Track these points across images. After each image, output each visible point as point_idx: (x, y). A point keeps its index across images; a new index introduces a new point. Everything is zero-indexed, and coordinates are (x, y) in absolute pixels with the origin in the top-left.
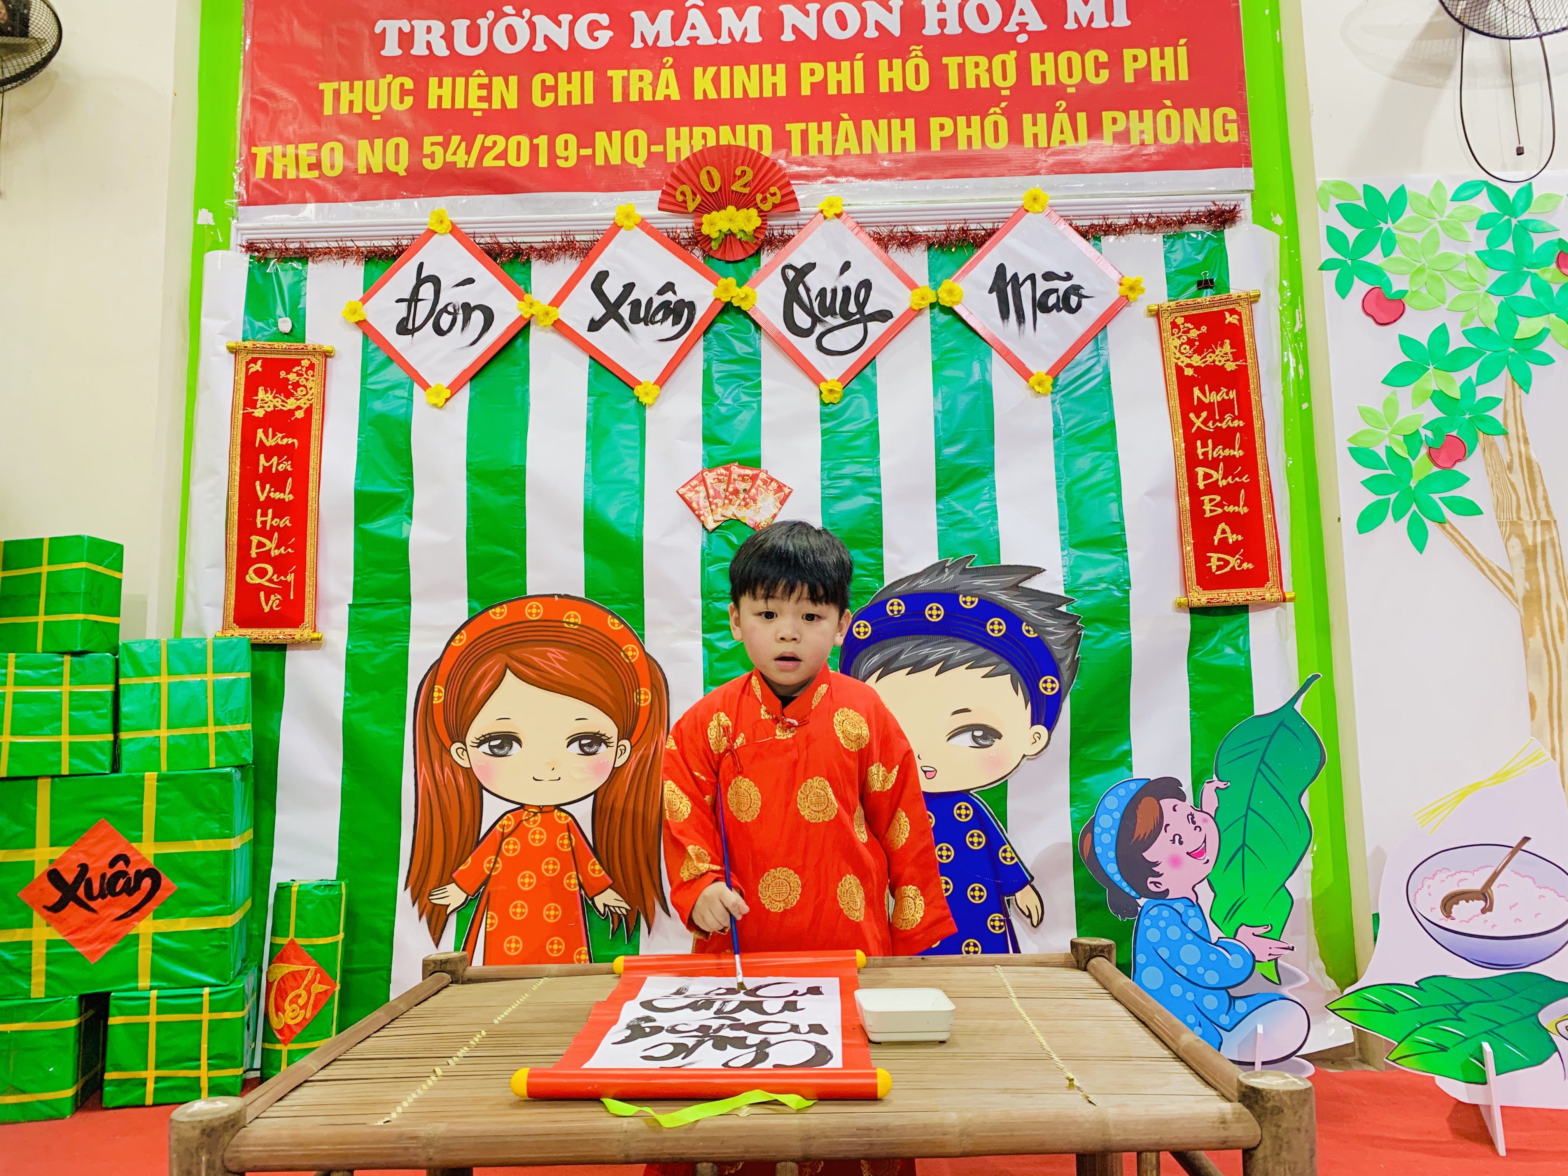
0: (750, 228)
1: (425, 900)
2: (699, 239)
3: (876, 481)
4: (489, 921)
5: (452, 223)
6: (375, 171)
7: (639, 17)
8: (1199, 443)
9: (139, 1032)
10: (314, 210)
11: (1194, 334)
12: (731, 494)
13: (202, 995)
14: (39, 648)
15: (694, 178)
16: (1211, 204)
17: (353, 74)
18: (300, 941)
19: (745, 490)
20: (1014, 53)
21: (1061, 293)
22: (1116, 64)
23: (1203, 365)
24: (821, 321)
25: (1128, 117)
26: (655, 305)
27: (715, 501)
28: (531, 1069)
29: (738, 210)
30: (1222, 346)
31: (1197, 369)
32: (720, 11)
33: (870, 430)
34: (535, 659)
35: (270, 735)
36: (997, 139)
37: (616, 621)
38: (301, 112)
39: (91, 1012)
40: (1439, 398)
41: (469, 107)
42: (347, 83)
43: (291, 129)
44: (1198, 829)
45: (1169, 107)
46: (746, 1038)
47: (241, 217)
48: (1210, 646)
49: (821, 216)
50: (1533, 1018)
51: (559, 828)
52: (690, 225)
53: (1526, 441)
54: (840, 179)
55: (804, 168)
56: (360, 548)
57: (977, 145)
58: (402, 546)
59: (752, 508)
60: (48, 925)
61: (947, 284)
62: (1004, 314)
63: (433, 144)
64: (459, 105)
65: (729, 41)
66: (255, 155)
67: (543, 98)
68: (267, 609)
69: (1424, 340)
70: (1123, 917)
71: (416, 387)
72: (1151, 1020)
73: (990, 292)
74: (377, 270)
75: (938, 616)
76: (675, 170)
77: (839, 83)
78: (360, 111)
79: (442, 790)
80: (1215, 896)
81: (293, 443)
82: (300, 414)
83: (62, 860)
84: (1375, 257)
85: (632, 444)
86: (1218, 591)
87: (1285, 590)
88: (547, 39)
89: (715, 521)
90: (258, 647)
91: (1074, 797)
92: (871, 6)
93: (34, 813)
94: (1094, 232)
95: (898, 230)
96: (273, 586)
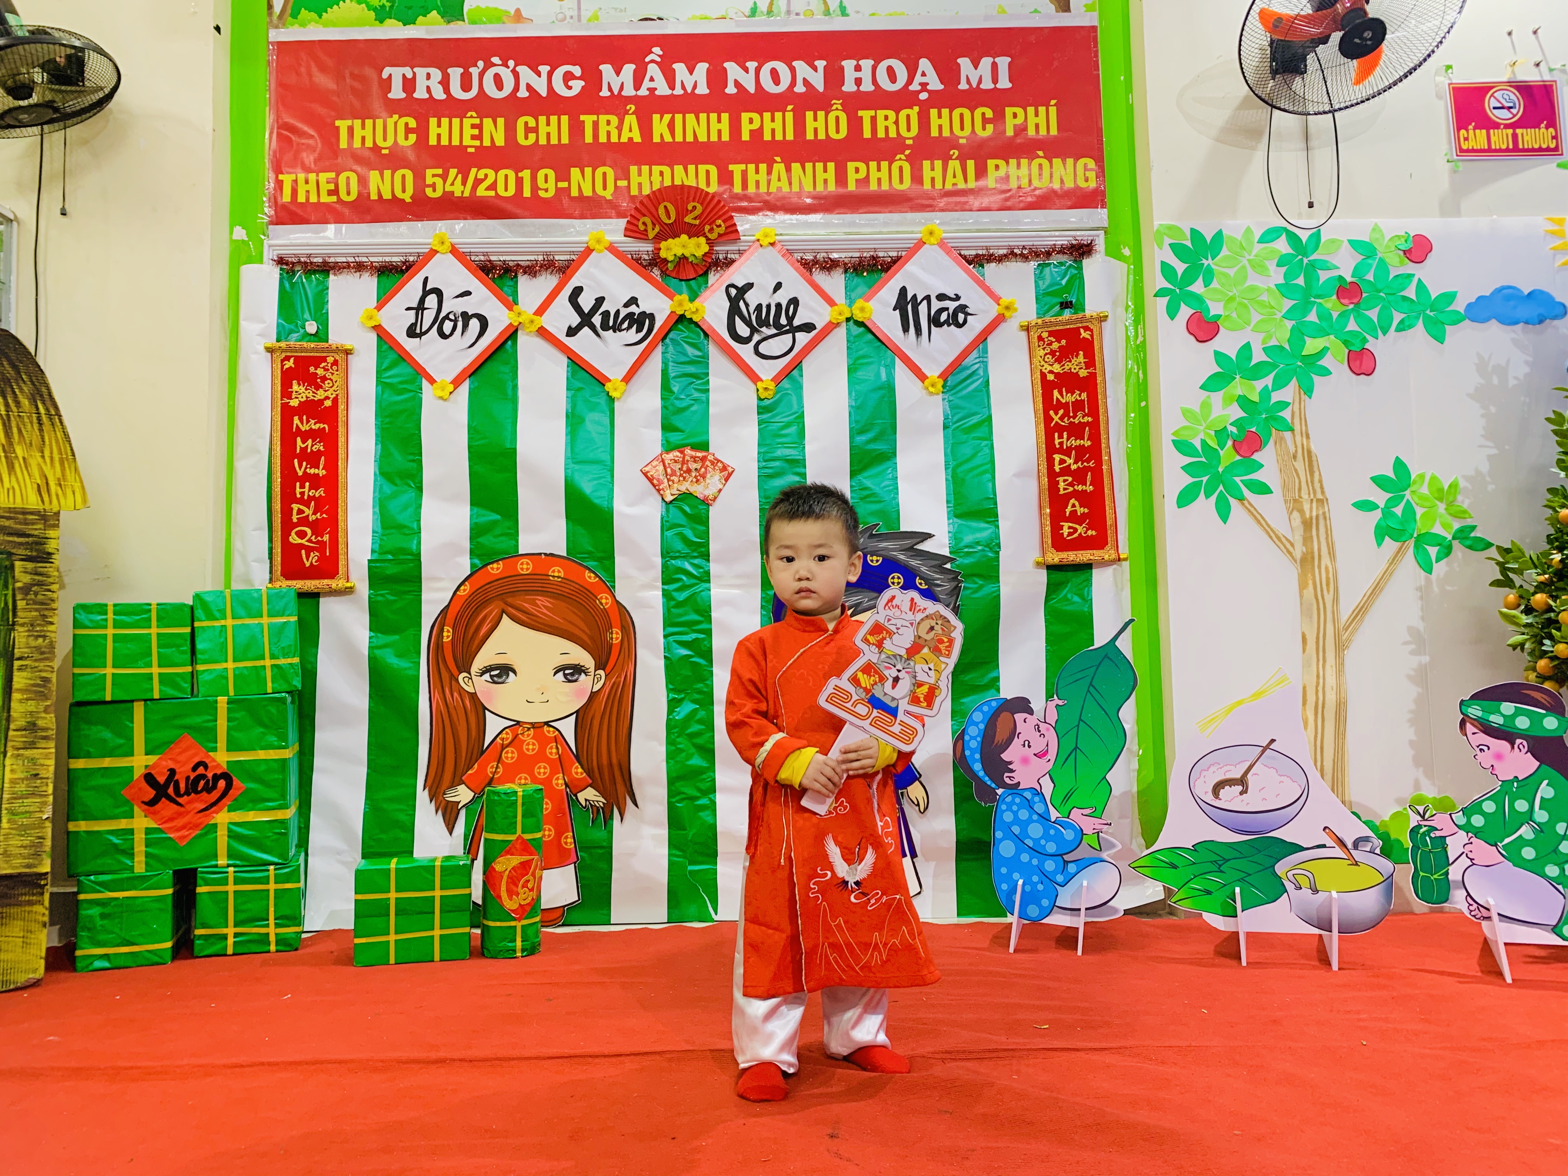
0: (699, 253)
1: (441, 798)
2: (657, 261)
3: (802, 463)
6: (385, 198)
7: (607, 69)
8: (1056, 435)
9: (220, 899)
10: (333, 230)
11: (1055, 346)
12: (685, 472)
13: (268, 870)
15: (653, 210)
16: (1072, 239)
17: (364, 114)
19: (696, 469)
20: (916, 109)
21: (951, 311)
22: (999, 117)
23: (1062, 372)
24: (758, 331)
25: (1007, 163)
26: (621, 316)
27: (672, 478)
29: (690, 238)
30: (1077, 356)
31: (1057, 375)
32: (675, 66)
33: (798, 421)
35: (311, 668)
36: (901, 181)
37: (592, 575)
38: (319, 143)
39: (183, 884)
40: (1243, 402)
41: (464, 144)
42: (360, 121)
45: (1041, 157)
47: (272, 234)
48: (1061, 596)
49: (757, 244)
50: (1271, 869)
52: (650, 249)
53: (1308, 437)
54: (774, 214)
55: (745, 204)
57: (885, 186)
59: (702, 484)
60: (146, 816)
61: (860, 303)
62: (906, 329)
63: (434, 176)
65: (682, 92)
66: (282, 181)
67: (526, 138)
68: (307, 564)
69: (1233, 354)
70: (986, 804)
71: (425, 383)
73: (894, 309)
74: (389, 282)
76: (638, 205)
77: (773, 131)
78: (371, 146)
81: (324, 428)
82: (328, 403)
84: (1197, 287)
85: (603, 431)
86: (1068, 553)
87: (1120, 552)
88: (529, 87)
89: (672, 495)
90: (302, 595)
91: (954, 713)
92: (800, 66)
93: (132, 729)
94: (978, 261)
95: (820, 257)
96: (310, 544)
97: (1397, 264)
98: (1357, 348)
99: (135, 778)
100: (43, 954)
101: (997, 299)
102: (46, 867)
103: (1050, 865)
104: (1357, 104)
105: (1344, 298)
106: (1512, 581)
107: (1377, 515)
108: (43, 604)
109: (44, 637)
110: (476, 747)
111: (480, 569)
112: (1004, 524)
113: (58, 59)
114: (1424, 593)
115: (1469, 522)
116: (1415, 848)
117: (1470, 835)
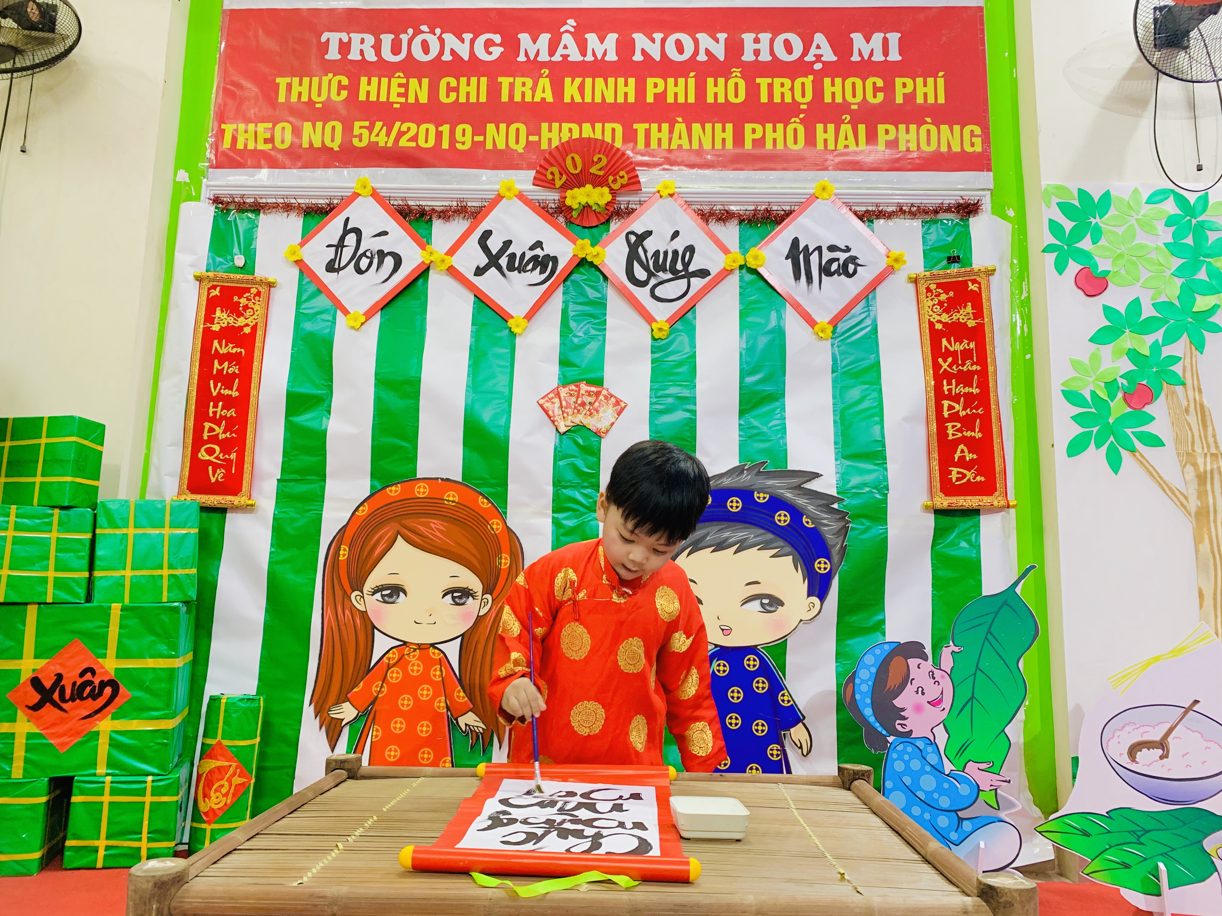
0: (603, 202)
1: (325, 714)
2: (563, 209)
3: (692, 400)
4: (374, 733)
5: (372, 188)
6: (315, 146)
7: (524, 38)
8: (945, 382)
9: (95, 809)
10: (266, 174)
11: (943, 297)
12: (580, 405)
13: (146, 782)
14: (35, 501)
15: (561, 162)
16: (960, 198)
17: (302, 72)
18: (226, 743)
19: (590, 403)
20: (811, 77)
21: (841, 262)
22: (889, 89)
23: (950, 322)
24: (654, 275)
25: (897, 129)
26: (527, 258)
27: (566, 411)
28: (416, 847)
29: (594, 188)
30: (965, 307)
31: (945, 324)
32: (587, 36)
33: (690, 360)
34: (421, 528)
35: (210, 578)
36: (796, 142)
37: (485, 501)
38: (260, 98)
39: (58, 792)
40: (1133, 355)
41: (391, 100)
42: (298, 79)
43: (252, 112)
44: (937, 683)
45: (929, 123)
46: (583, 830)
47: (210, 176)
48: (949, 540)
49: (658, 195)
50: (1199, 845)
51: (433, 662)
52: (557, 198)
53: (1200, 391)
54: (673, 168)
55: (646, 158)
56: (289, 436)
57: (780, 146)
58: (322, 436)
59: (596, 417)
60: (29, 721)
61: (753, 251)
62: (797, 277)
63: (361, 127)
64: (383, 98)
65: (593, 59)
66: (224, 130)
67: (448, 96)
68: (213, 480)
69: (1122, 309)
71: (339, 314)
72: (903, 830)
73: (787, 258)
74: (314, 222)
75: (737, 507)
76: (547, 156)
77: (676, 95)
78: (306, 100)
79: (343, 627)
80: (949, 737)
81: (241, 352)
82: (247, 330)
83: (42, 670)
84: (1086, 244)
85: (504, 363)
86: (956, 498)
87: (1009, 499)
88: (453, 52)
89: (566, 426)
90: (205, 509)
91: (839, 655)
92: (703, 37)
93: (23, 633)
94: (868, 216)
95: (716, 208)
96: (219, 462)
99: (21, 682)
101: (886, 252)
103: (943, 821)
110: (363, 665)
111: (379, 491)
112: (891, 466)
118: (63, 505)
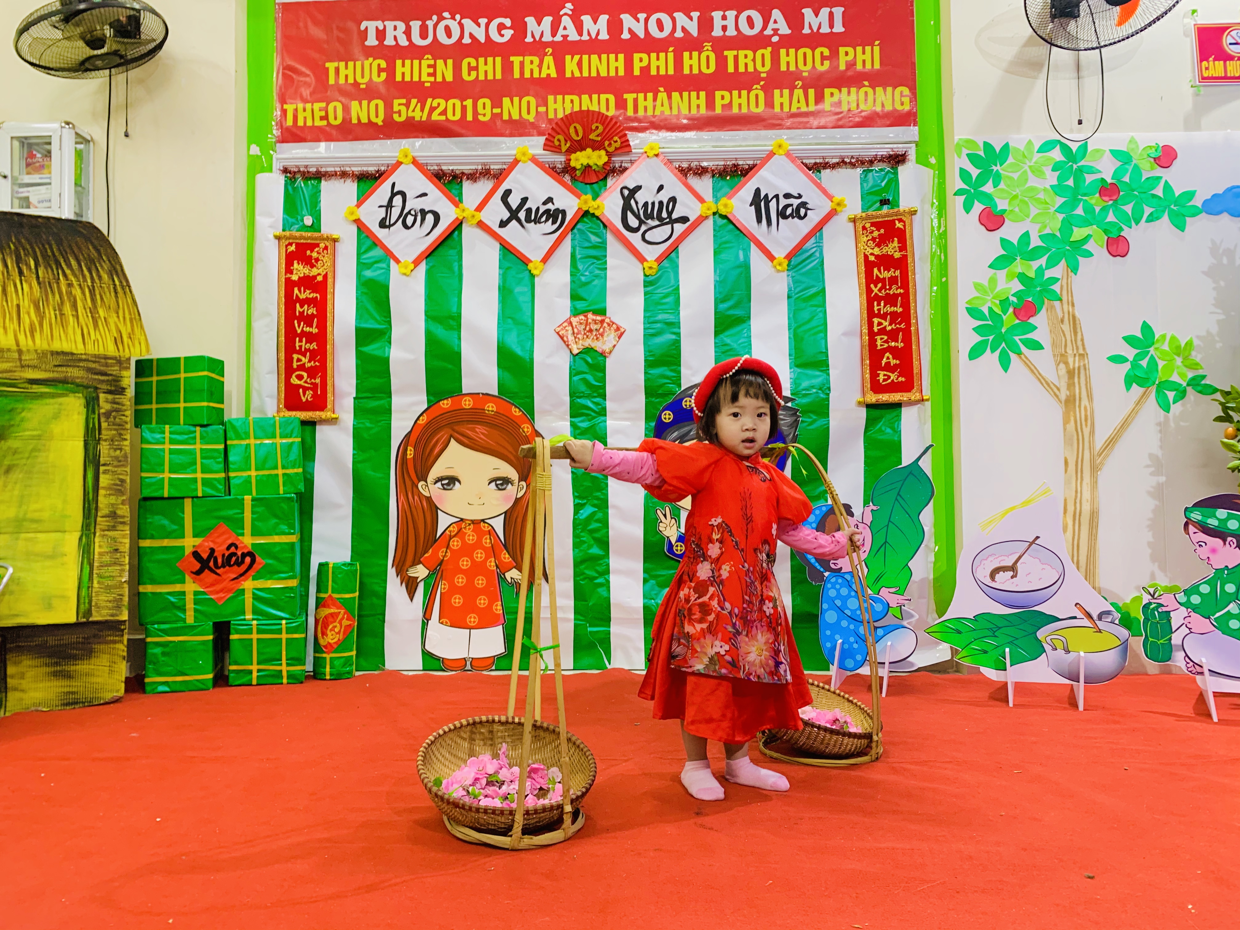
0: (601, 163)
2: (568, 169)
3: (677, 325)
5: (412, 156)
6: (363, 122)
7: (530, 21)
8: (875, 303)
9: (247, 644)
10: (325, 147)
11: (876, 234)
12: (588, 331)
13: (281, 624)
14: (182, 422)
15: (566, 131)
16: (890, 150)
17: (347, 57)
18: (335, 596)
19: (596, 329)
20: (770, 49)
21: (795, 207)
22: (834, 55)
23: (880, 254)
24: (645, 223)
25: (840, 91)
26: (541, 212)
27: (578, 336)
29: (593, 151)
30: (893, 242)
31: (877, 257)
32: (583, 18)
33: (674, 292)
35: (310, 477)
36: (757, 106)
38: (313, 80)
39: (220, 632)
40: (1022, 277)
41: (423, 80)
42: (344, 63)
45: (867, 86)
47: (279, 150)
48: (877, 428)
49: (645, 155)
50: (1034, 635)
51: (484, 533)
52: (563, 160)
53: (1073, 305)
54: (658, 132)
55: (636, 124)
56: (359, 362)
57: (744, 109)
58: (386, 362)
59: (601, 341)
61: (724, 200)
62: (759, 221)
63: (400, 104)
65: (588, 38)
66: (286, 110)
67: (469, 75)
68: (304, 400)
69: (1015, 241)
71: (392, 262)
73: (751, 205)
74: (366, 186)
76: (554, 126)
77: (658, 67)
78: (352, 82)
79: (413, 509)
80: (868, 571)
81: (317, 297)
82: (320, 278)
84: (988, 188)
85: (526, 299)
86: (883, 394)
87: (923, 394)
88: (471, 36)
89: (578, 349)
90: (304, 423)
92: (678, 15)
93: (183, 519)
94: (817, 167)
95: (693, 165)
96: (306, 385)
97: (1148, 168)
98: (1114, 235)
100: (124, 679)
101: (830, 197)
102: (125, 616)
104: (1119, 41)
105: (1105, 196)
106: (1231, 417)
107: (1127, 366)
108: (119, 425)
109: (121, 449)
112: (834, 373)
113: (121, 18)
114: (1163, 427)
115: (1201, 372)
116: (1146, 620)
117: (1189, 610)
118: (202, 423)
